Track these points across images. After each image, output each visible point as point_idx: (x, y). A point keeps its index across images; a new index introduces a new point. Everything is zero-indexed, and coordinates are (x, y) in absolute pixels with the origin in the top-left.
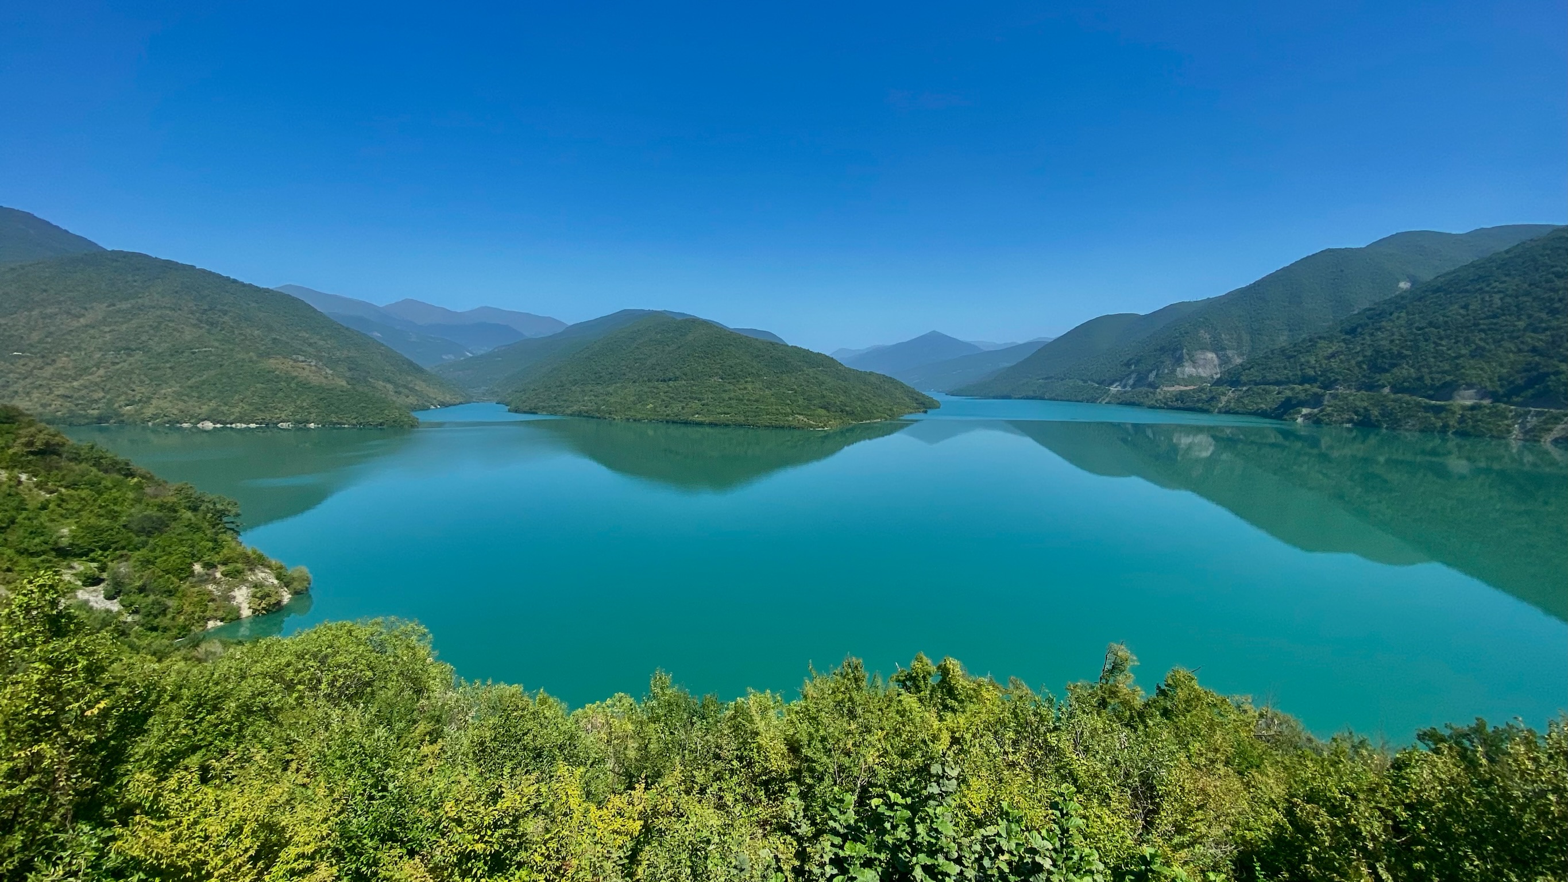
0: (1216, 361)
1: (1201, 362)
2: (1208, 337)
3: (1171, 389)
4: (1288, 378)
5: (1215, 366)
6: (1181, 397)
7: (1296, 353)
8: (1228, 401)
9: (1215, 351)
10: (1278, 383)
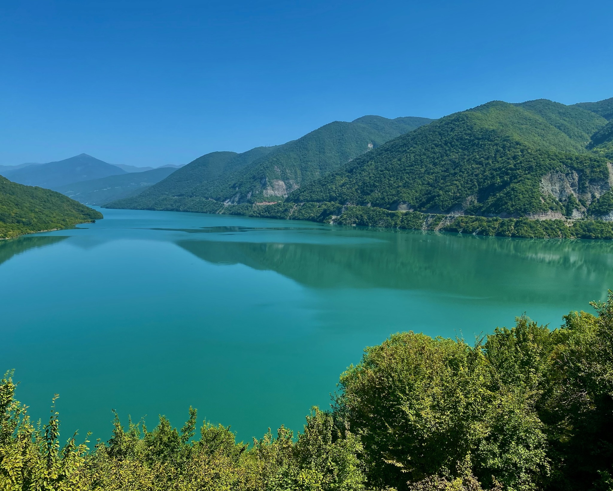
0: (285, 187)
1: (277, 187)
2: (279, 171)
3: (262, 204)
4: (323, 198)
5: (284, 189)
6: (268, 209)
7: (326, 183)
8: (294, 212)
9: (283, 180)
10: (318, 201)
